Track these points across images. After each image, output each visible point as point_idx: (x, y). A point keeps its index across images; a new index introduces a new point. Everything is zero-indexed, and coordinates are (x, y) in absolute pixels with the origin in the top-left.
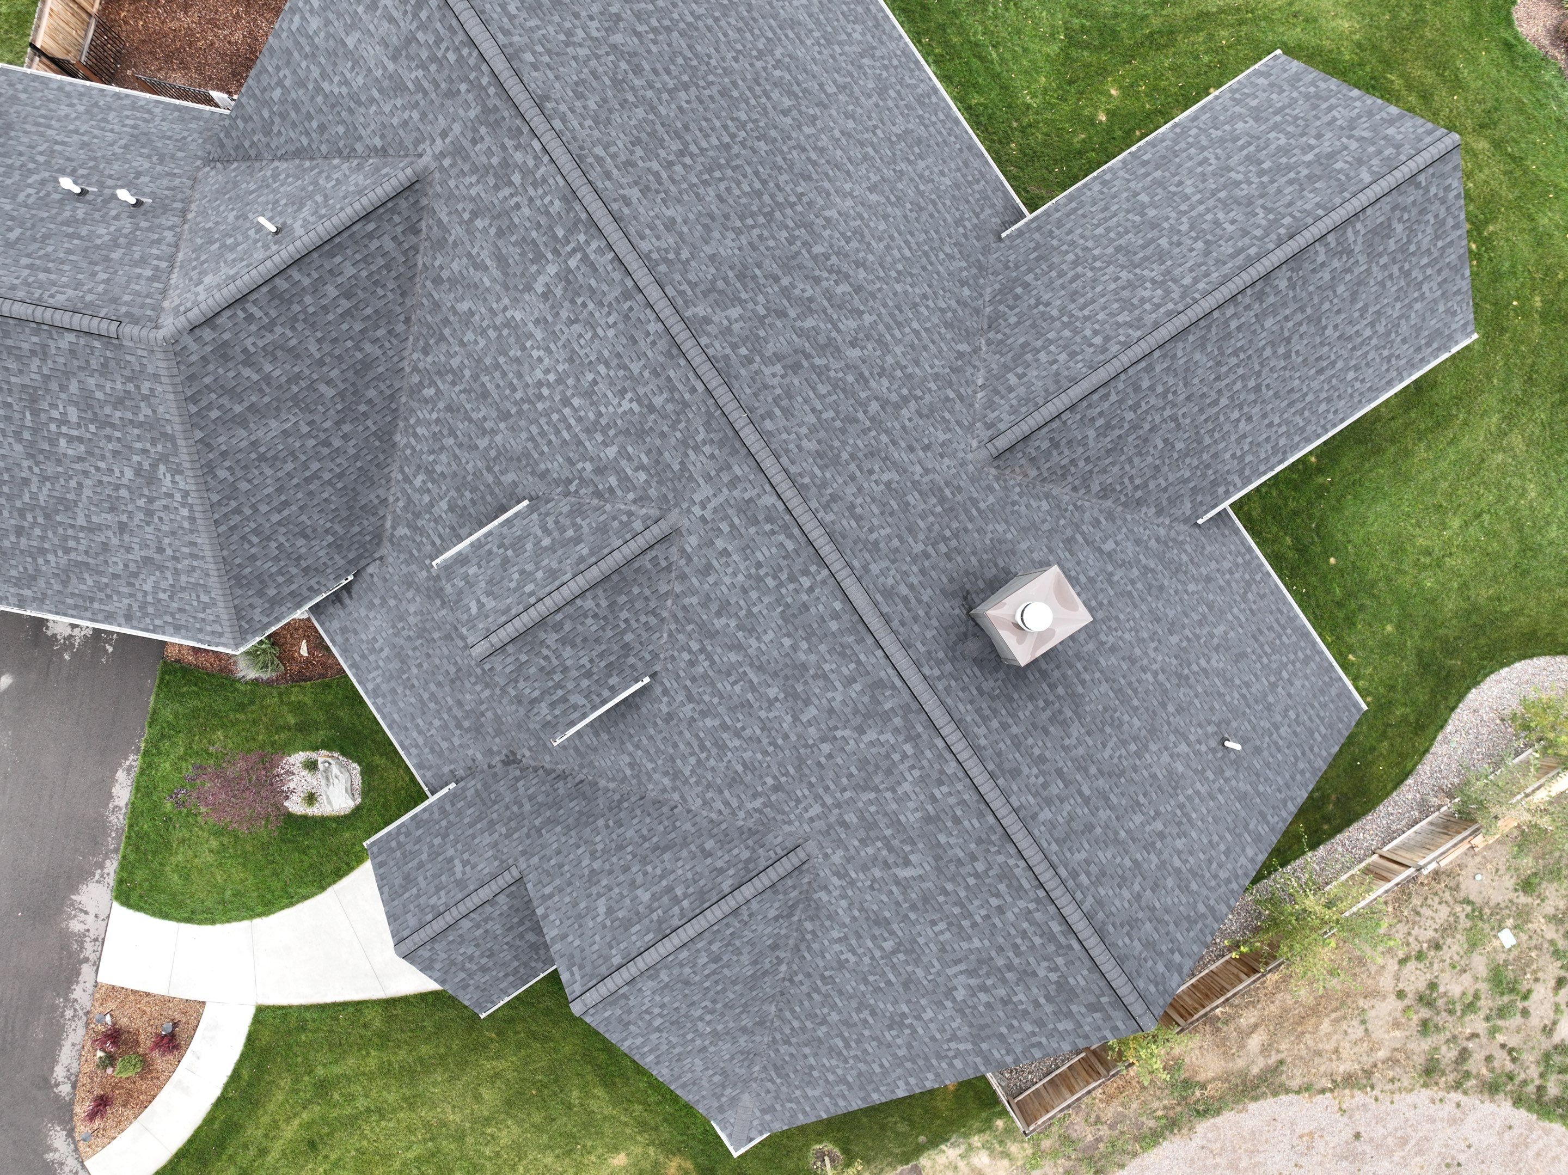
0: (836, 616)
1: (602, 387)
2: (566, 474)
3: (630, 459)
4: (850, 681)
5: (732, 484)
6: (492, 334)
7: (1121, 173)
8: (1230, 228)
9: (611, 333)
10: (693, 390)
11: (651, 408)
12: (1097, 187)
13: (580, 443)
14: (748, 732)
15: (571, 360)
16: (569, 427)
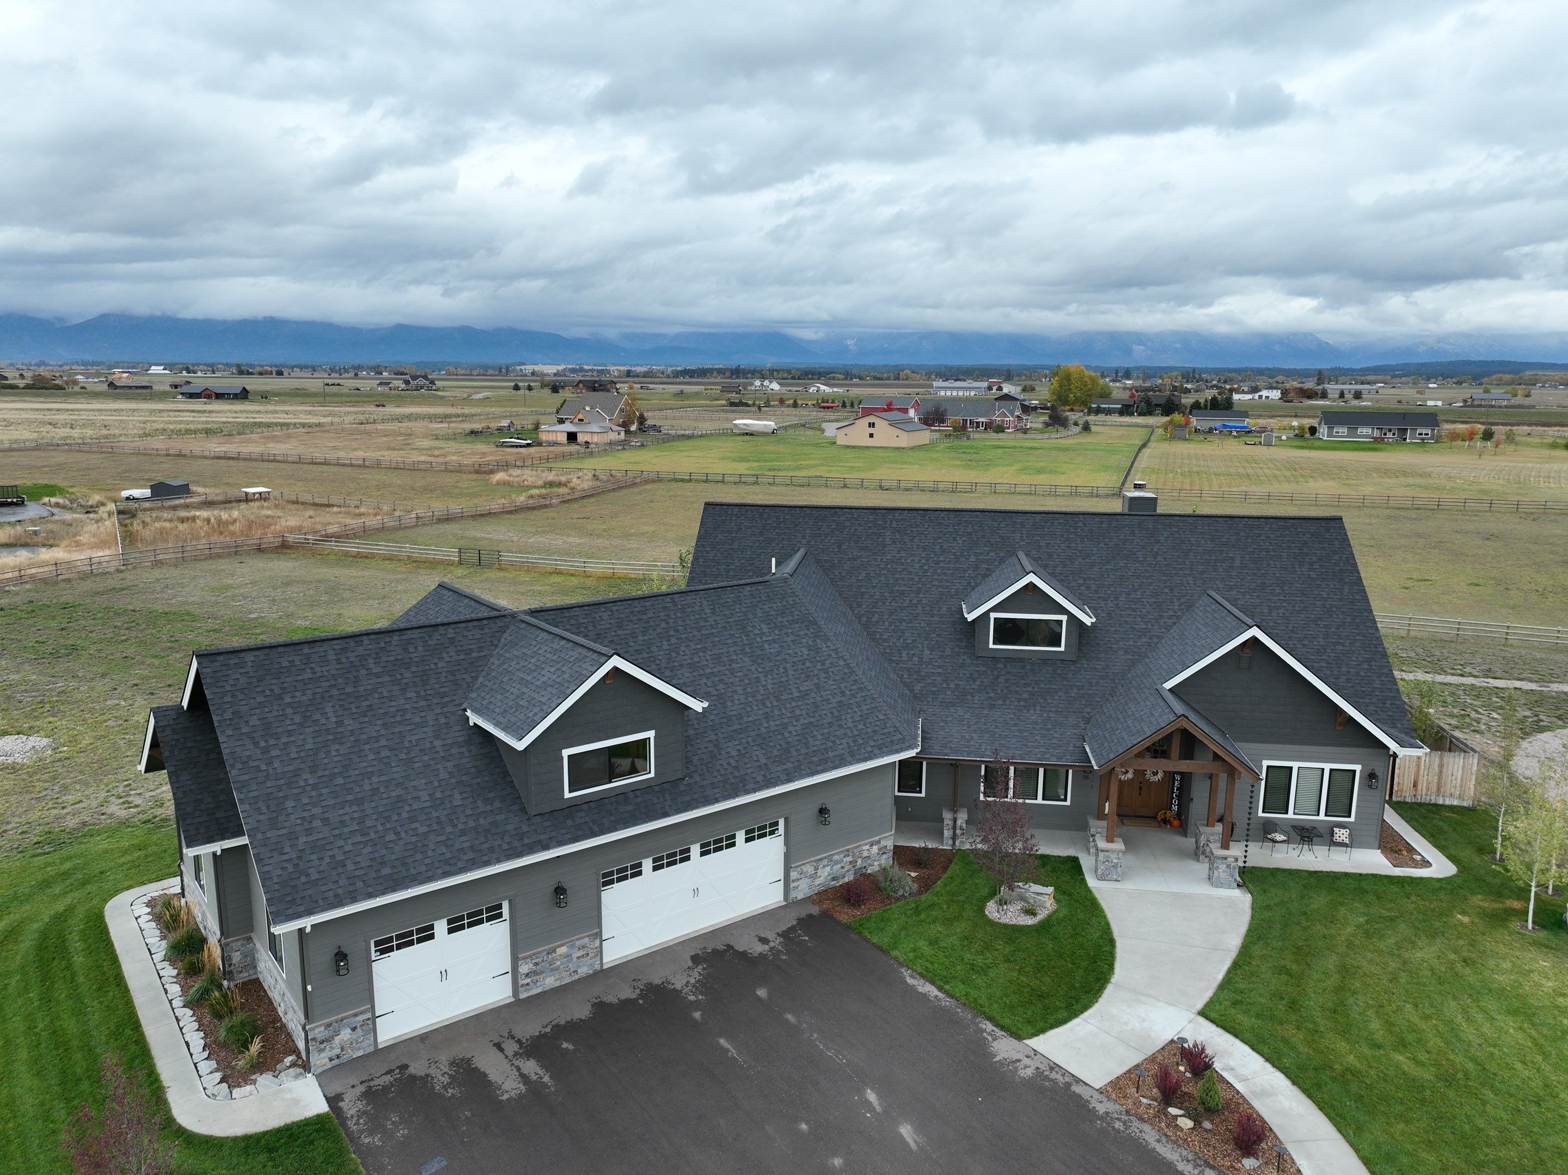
0: (1102, 523)
1: (946, 545)
2: (965, 583)
3: (982, 554)
4: (1133, 533)
5: (1023, 525)
6: (885, 572)
9: (930, 529)
10: (977, 517)
11: (970, 534)
13: (958, 569)
14: (1136, 586)
15: (925, 550)
16: (948, 569)
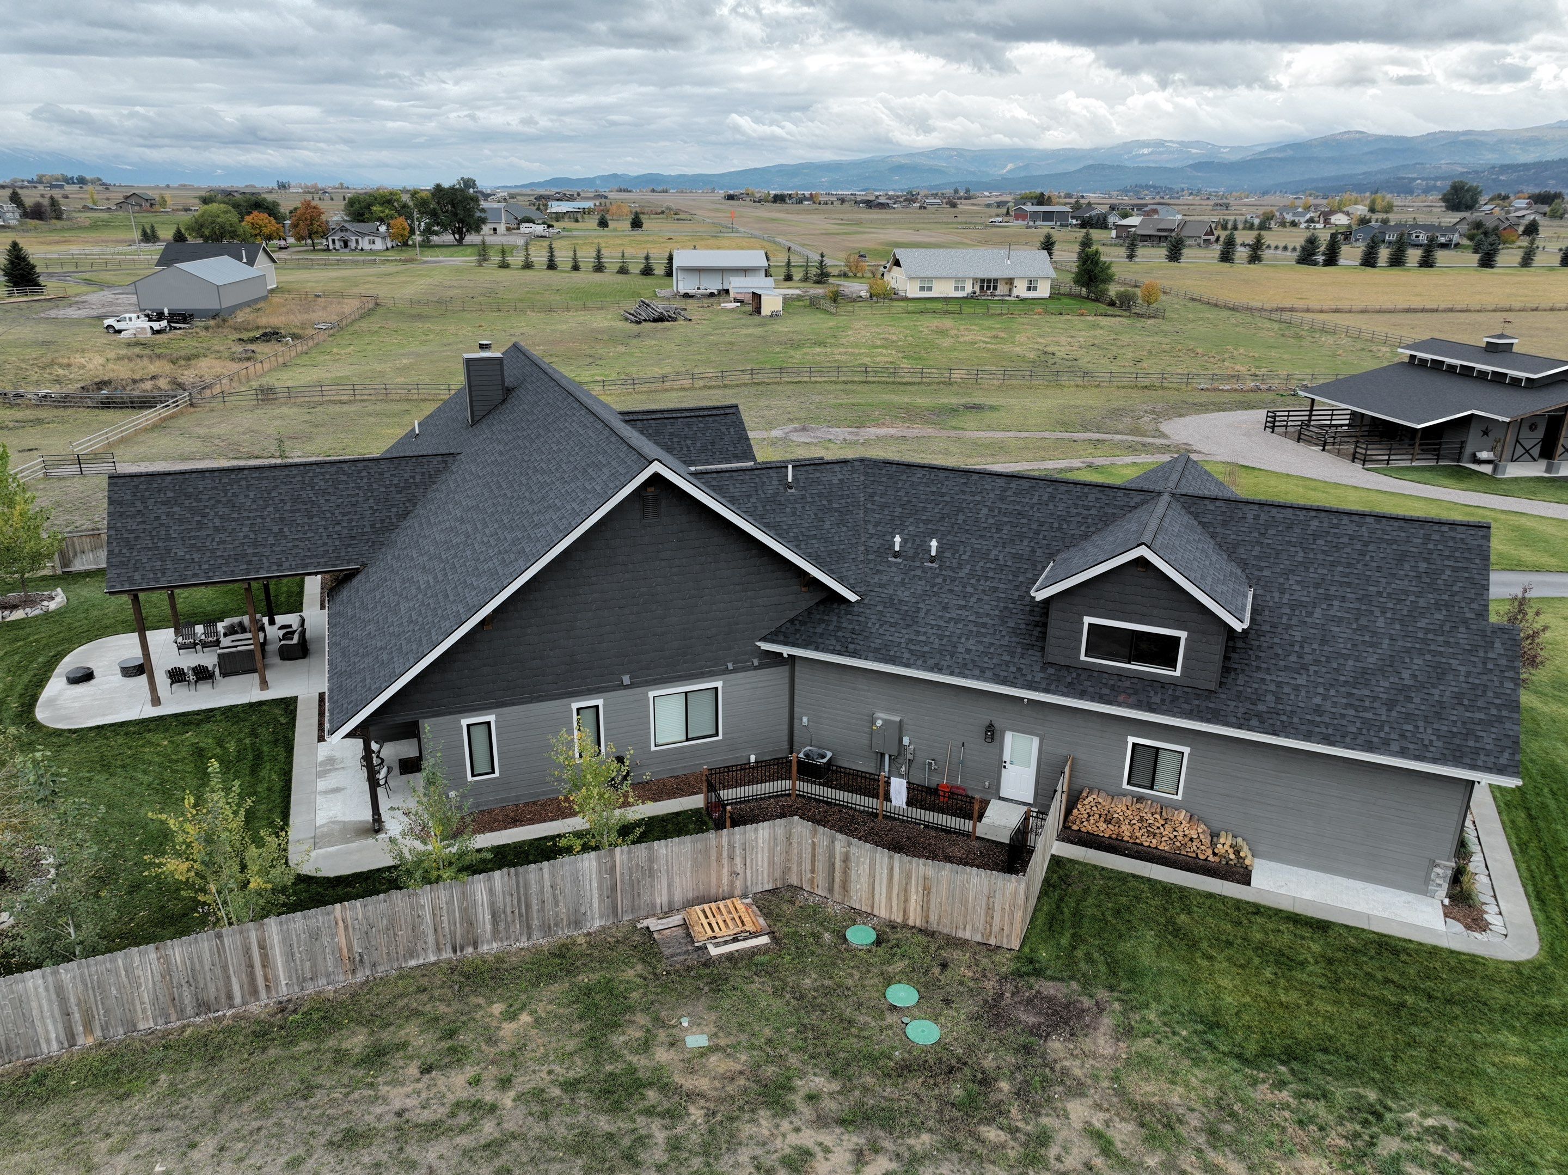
7: (266, 565)
8: (252, 495)
12: (286, 565)
